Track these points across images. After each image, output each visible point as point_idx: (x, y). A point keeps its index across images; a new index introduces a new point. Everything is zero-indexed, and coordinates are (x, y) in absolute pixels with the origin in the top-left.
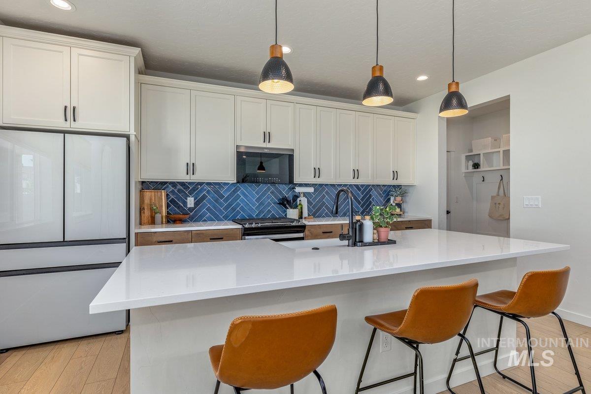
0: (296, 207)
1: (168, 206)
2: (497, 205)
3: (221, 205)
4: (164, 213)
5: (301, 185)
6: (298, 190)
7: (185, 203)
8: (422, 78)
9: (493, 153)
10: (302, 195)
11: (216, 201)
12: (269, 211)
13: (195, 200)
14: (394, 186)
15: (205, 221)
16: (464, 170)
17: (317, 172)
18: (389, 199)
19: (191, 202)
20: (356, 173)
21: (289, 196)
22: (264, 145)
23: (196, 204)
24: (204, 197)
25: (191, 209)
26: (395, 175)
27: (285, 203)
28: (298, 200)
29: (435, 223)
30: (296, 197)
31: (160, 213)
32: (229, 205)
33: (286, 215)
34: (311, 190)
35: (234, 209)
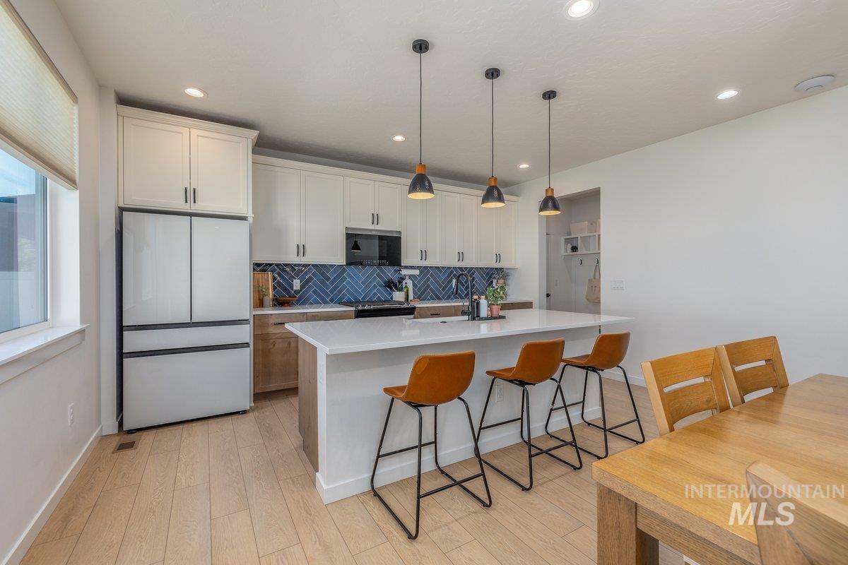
0: (401, 290)
1: (274, 288)
2: (594, 288)
3: (327, 287)
4: (271, 296)
5: (406, 267)
6: (404, 272)
7: (291, 286)
8: (524, 166)
9: (590, 236)
10: (407, 277)
11: (322, 283)
12: (375, 294)
13: (301, 282)
14: (496, 269)
15: (311, 303)
16: (563, 253)
17: (424, 254)
18: (492, 282)
19: (297, 284)
20: (461, 256)
21: (395, 278)
22: (372, 227)
23: (303, 286)
24: (310, 279)
25: (297, 292)
26: (498, 258)
27: (391, 285)
28: (404, 282)
29: (536, 304)
30: (401, 280)
31: (268, 295)
32: (336, 287)
33: (392, 298)
34: (417, 272)
35: (340, 292)
